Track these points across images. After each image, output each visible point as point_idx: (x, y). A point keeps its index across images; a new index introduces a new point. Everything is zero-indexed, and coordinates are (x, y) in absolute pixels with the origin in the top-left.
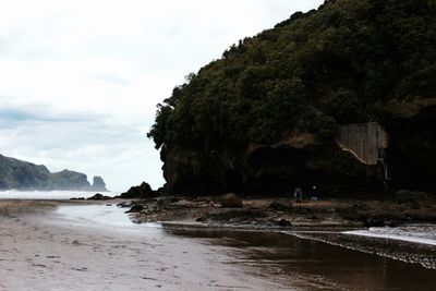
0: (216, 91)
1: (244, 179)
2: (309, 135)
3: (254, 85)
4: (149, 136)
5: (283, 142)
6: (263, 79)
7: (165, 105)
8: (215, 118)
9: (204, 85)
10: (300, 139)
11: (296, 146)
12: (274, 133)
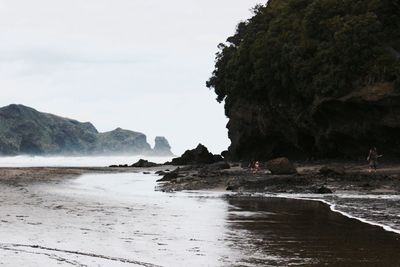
0: (279, 30)
1: (317, 139)
2: (386, 84)
3: (321, 23)
4: (208, 85)
5: (354, 94)
6: (332, 15)
7: (228, 44)
8: (276, 64)
9: (268, 21)
10: (374, 90)
11: (369, 99)
12: (343, 82)
